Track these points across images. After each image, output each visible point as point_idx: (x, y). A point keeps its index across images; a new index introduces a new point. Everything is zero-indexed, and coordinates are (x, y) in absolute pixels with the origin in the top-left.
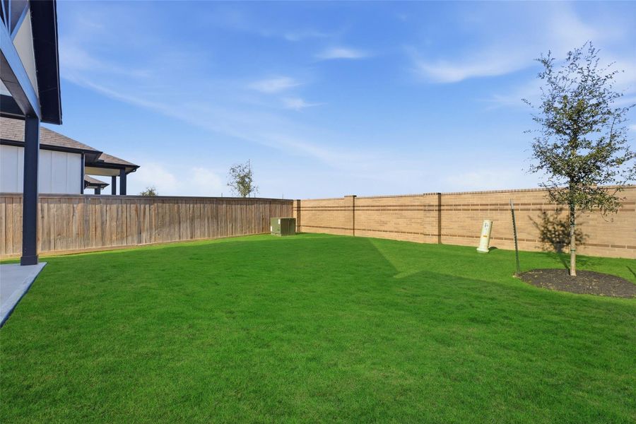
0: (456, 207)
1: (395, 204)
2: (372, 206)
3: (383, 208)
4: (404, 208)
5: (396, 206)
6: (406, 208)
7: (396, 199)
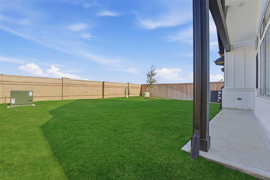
0: (109, 87)
1: (91, 84)
2: (80, 85)
3: (86, 86)
4: (95, 86)
5: (92, 85)
6: (96, 86)
7: (92, 82)
